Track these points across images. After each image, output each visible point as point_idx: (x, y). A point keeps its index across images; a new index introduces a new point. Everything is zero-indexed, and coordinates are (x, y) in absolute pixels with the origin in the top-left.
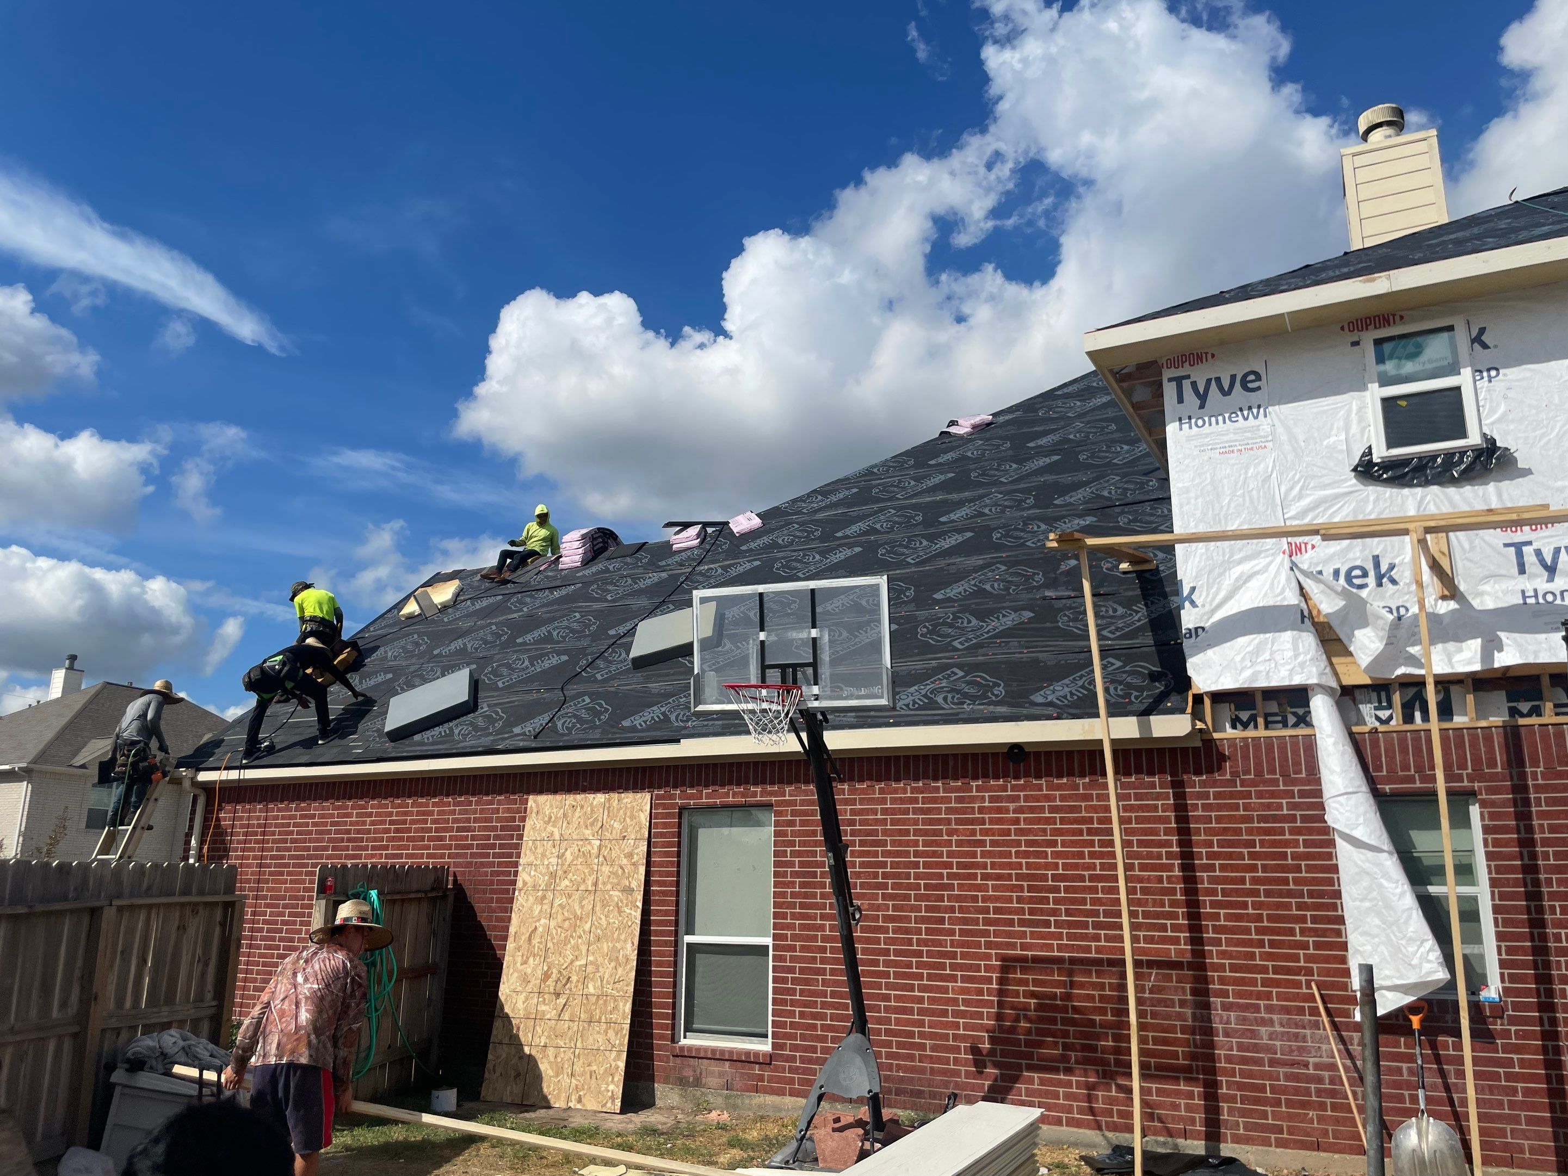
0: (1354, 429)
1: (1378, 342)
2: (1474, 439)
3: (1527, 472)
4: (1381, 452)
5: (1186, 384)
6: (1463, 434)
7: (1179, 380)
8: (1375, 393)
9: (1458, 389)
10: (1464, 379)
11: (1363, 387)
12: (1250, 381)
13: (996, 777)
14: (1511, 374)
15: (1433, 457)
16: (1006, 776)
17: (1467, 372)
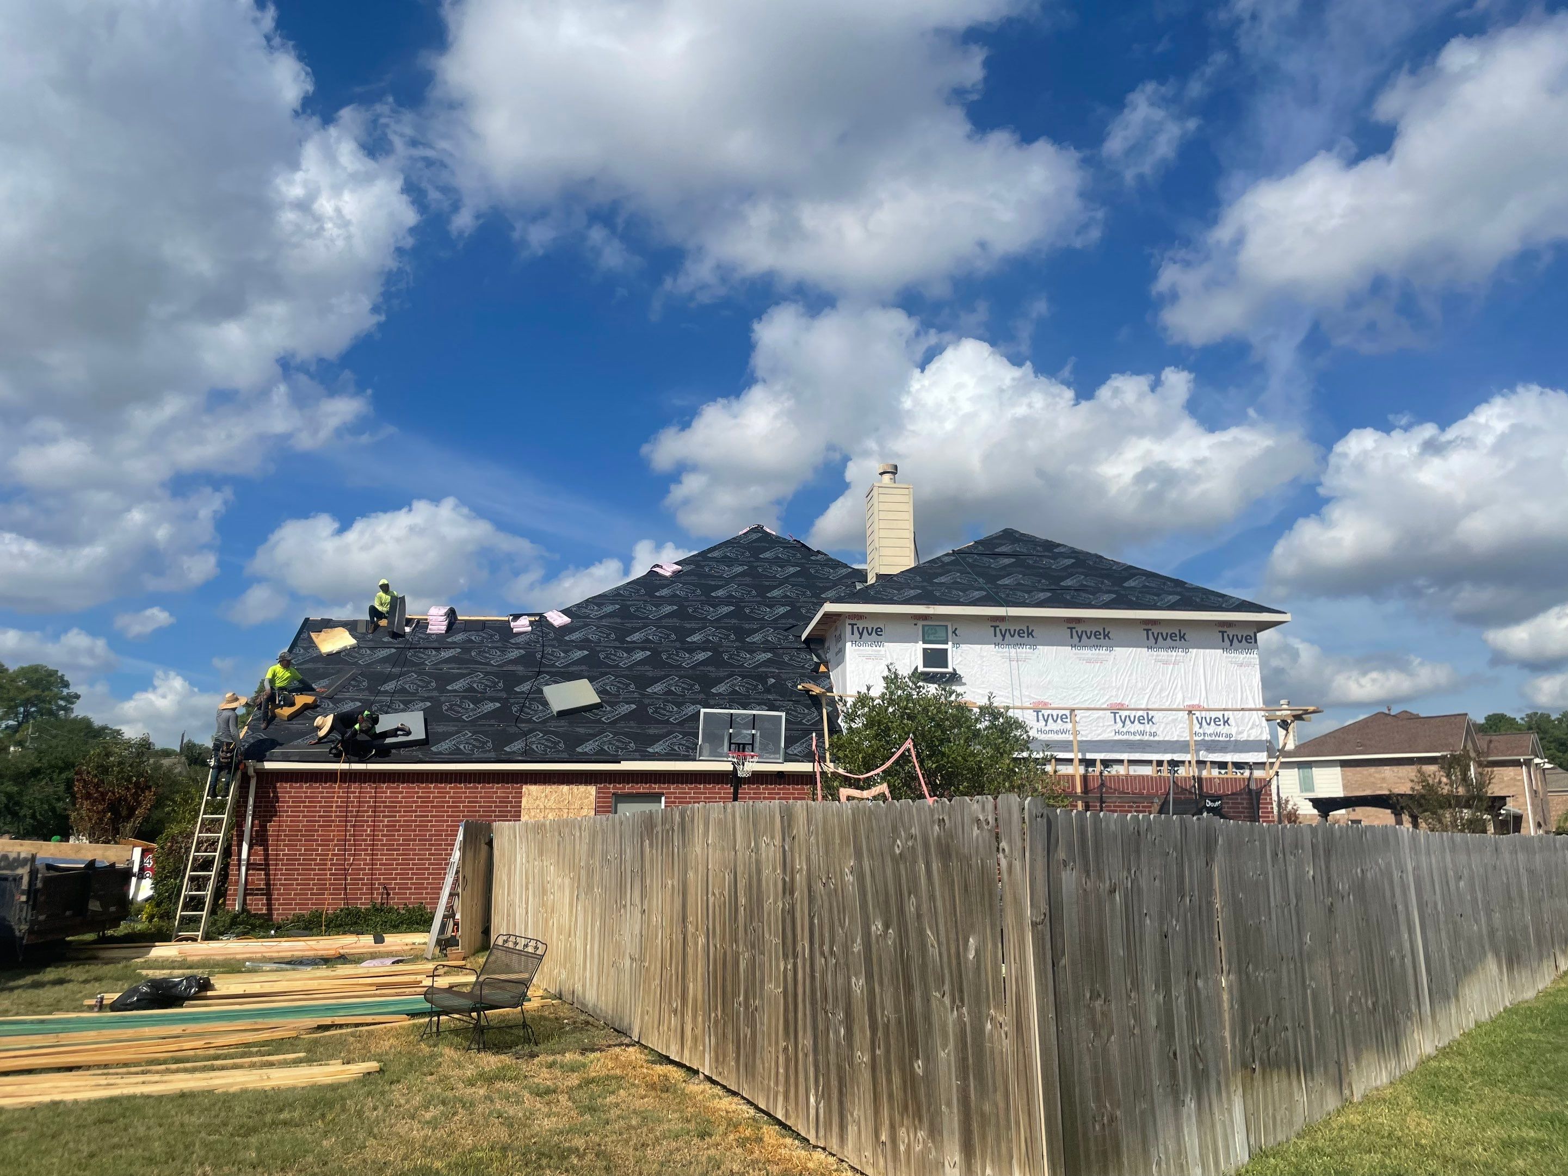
0: (913, 658)
1: (924, 626)
2: (950, 670)
3: (965, 684)
4: (921, 669)
5: (855, 627)
6: (947, 667)
7: (853, 625)
8: (921, 646)
9: (946, 650)
10: (949, 646)
11: (917, 642)
12: (878, 631)
13: (771, 784)
14: (964, 647)
15: (937, 673)
16: (775, 784)
17: (950, 643)
